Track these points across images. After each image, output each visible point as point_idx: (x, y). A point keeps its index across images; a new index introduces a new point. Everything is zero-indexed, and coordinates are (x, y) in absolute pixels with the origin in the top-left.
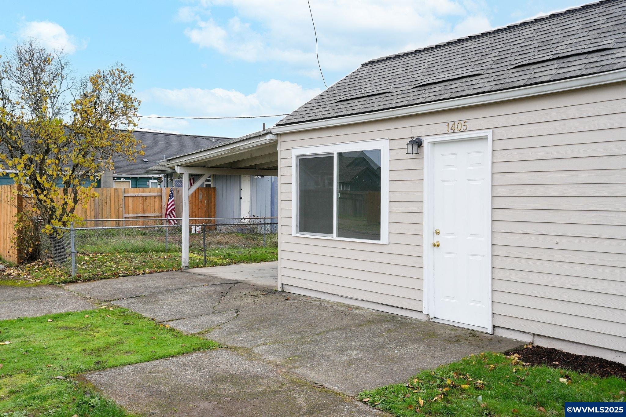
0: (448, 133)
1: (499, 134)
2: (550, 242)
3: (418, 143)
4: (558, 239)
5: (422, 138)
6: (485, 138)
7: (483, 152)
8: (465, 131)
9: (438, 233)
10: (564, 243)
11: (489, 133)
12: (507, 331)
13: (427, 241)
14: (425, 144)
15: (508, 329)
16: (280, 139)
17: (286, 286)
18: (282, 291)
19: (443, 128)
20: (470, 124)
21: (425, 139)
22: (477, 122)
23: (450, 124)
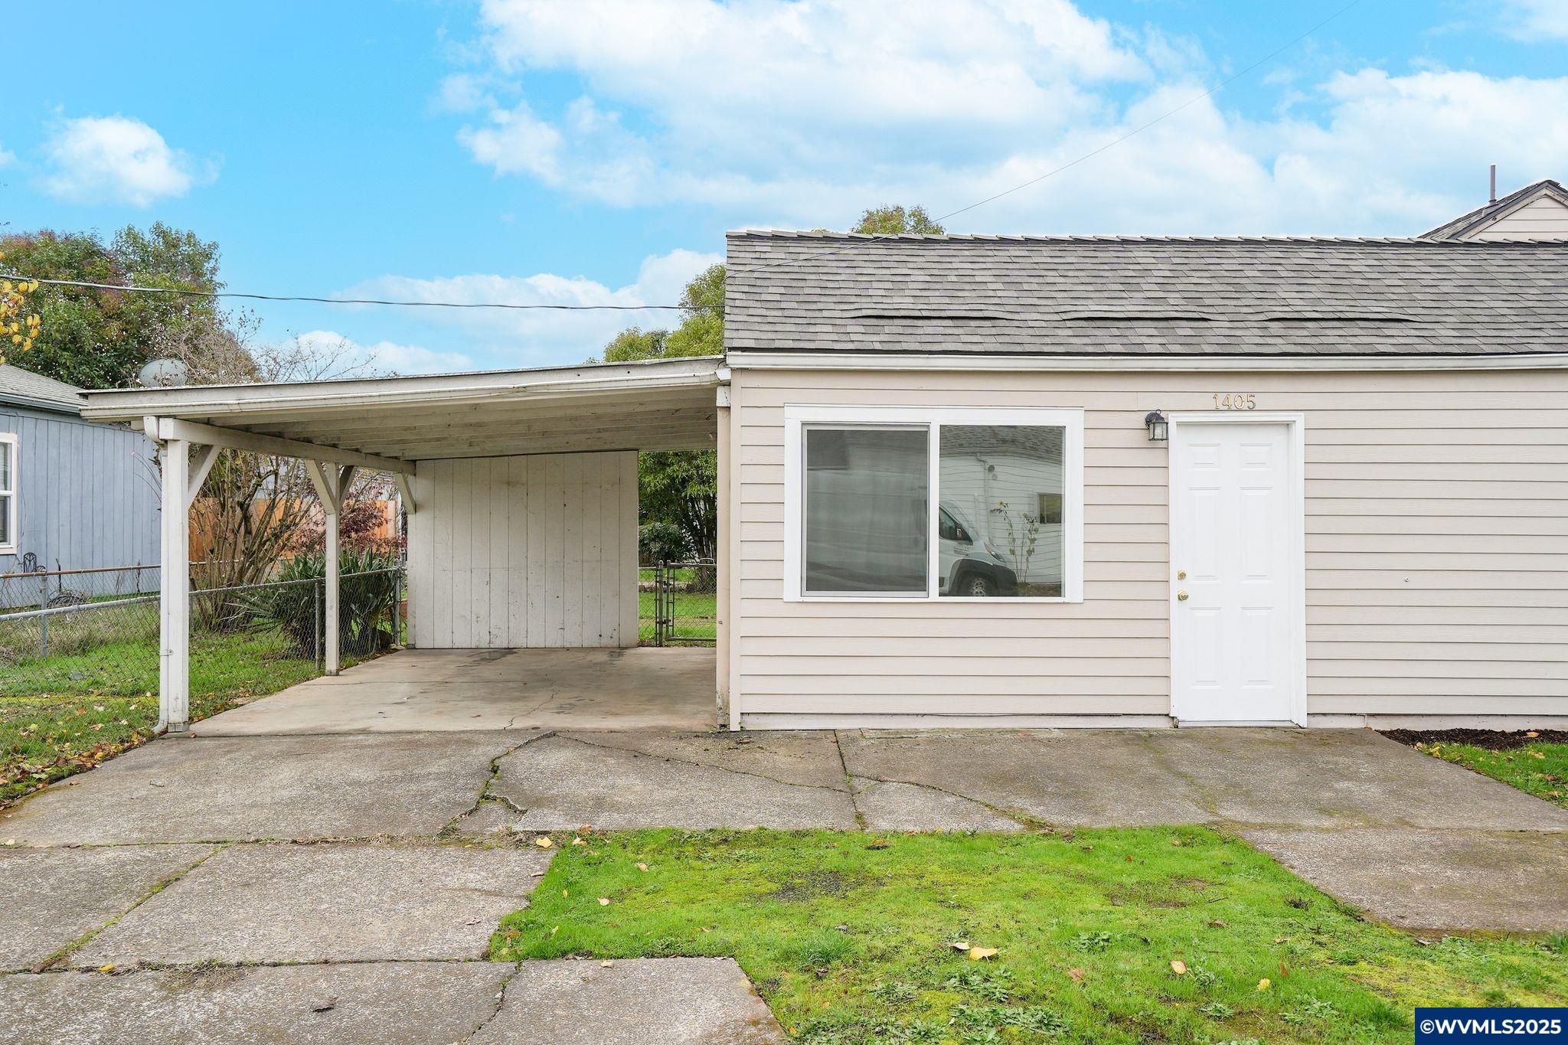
0: (1217, 410)
1: (1316, 419)
8: (1251, 410)
9: (1184, 576)
11: (1300, 419)
12: (1323, 717)
13: (1176, 587)
14: (1170, 424)
17: (752, 717)
18: (743, 731)
19: (1208, 402)
20: (1261, 401)
21: (1171, 414)
22: (1273, 397)
23: (1221, 397)
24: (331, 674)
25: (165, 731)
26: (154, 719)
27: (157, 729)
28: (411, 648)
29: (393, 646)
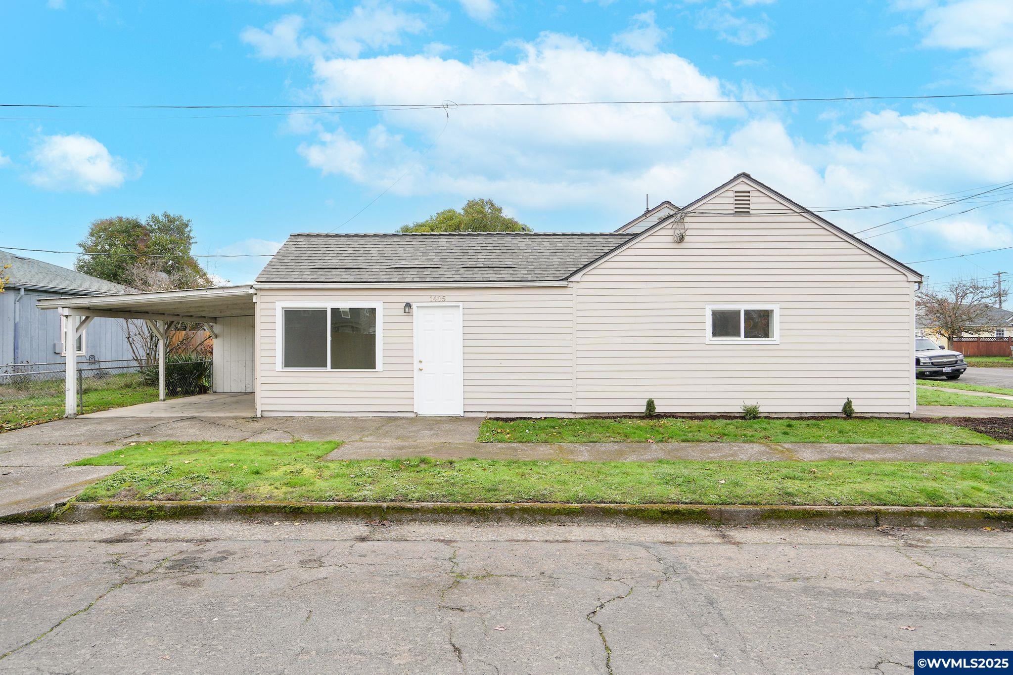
0: (431, 302)
1: (467, 305)
2: (498, 363)
3: (408, 305)
4: (502, 361)
5: (411, 303)
6: (459, 307)
7: (453, 314)
8: (444, 301)
9: (421, 362)
10: (505, 363)
11: (461, 304)
13: (416, 366)
14: (414, 306)
15: (472, 412)
16: (259, 293)
17: (266, 412)
18: (262, 417)
19: (428, 299)
20: (447, 298)
21: (414, 304)
22: (452, 297)
23: (433, 297)
24: (161, 401)
25: (67, 417)
26: (64, 412)
27: (64, 416)
28: (215, 392)
29: (208, 392)
